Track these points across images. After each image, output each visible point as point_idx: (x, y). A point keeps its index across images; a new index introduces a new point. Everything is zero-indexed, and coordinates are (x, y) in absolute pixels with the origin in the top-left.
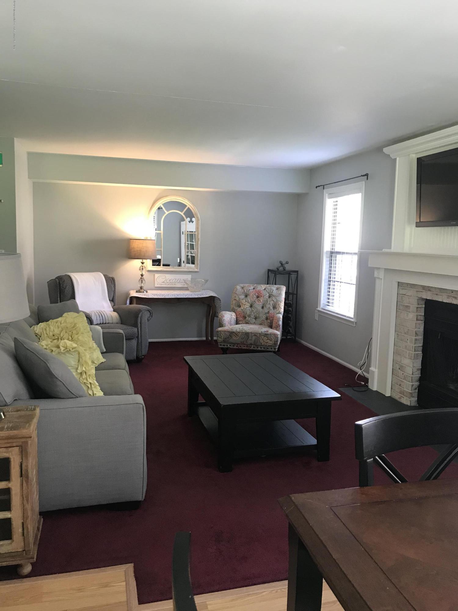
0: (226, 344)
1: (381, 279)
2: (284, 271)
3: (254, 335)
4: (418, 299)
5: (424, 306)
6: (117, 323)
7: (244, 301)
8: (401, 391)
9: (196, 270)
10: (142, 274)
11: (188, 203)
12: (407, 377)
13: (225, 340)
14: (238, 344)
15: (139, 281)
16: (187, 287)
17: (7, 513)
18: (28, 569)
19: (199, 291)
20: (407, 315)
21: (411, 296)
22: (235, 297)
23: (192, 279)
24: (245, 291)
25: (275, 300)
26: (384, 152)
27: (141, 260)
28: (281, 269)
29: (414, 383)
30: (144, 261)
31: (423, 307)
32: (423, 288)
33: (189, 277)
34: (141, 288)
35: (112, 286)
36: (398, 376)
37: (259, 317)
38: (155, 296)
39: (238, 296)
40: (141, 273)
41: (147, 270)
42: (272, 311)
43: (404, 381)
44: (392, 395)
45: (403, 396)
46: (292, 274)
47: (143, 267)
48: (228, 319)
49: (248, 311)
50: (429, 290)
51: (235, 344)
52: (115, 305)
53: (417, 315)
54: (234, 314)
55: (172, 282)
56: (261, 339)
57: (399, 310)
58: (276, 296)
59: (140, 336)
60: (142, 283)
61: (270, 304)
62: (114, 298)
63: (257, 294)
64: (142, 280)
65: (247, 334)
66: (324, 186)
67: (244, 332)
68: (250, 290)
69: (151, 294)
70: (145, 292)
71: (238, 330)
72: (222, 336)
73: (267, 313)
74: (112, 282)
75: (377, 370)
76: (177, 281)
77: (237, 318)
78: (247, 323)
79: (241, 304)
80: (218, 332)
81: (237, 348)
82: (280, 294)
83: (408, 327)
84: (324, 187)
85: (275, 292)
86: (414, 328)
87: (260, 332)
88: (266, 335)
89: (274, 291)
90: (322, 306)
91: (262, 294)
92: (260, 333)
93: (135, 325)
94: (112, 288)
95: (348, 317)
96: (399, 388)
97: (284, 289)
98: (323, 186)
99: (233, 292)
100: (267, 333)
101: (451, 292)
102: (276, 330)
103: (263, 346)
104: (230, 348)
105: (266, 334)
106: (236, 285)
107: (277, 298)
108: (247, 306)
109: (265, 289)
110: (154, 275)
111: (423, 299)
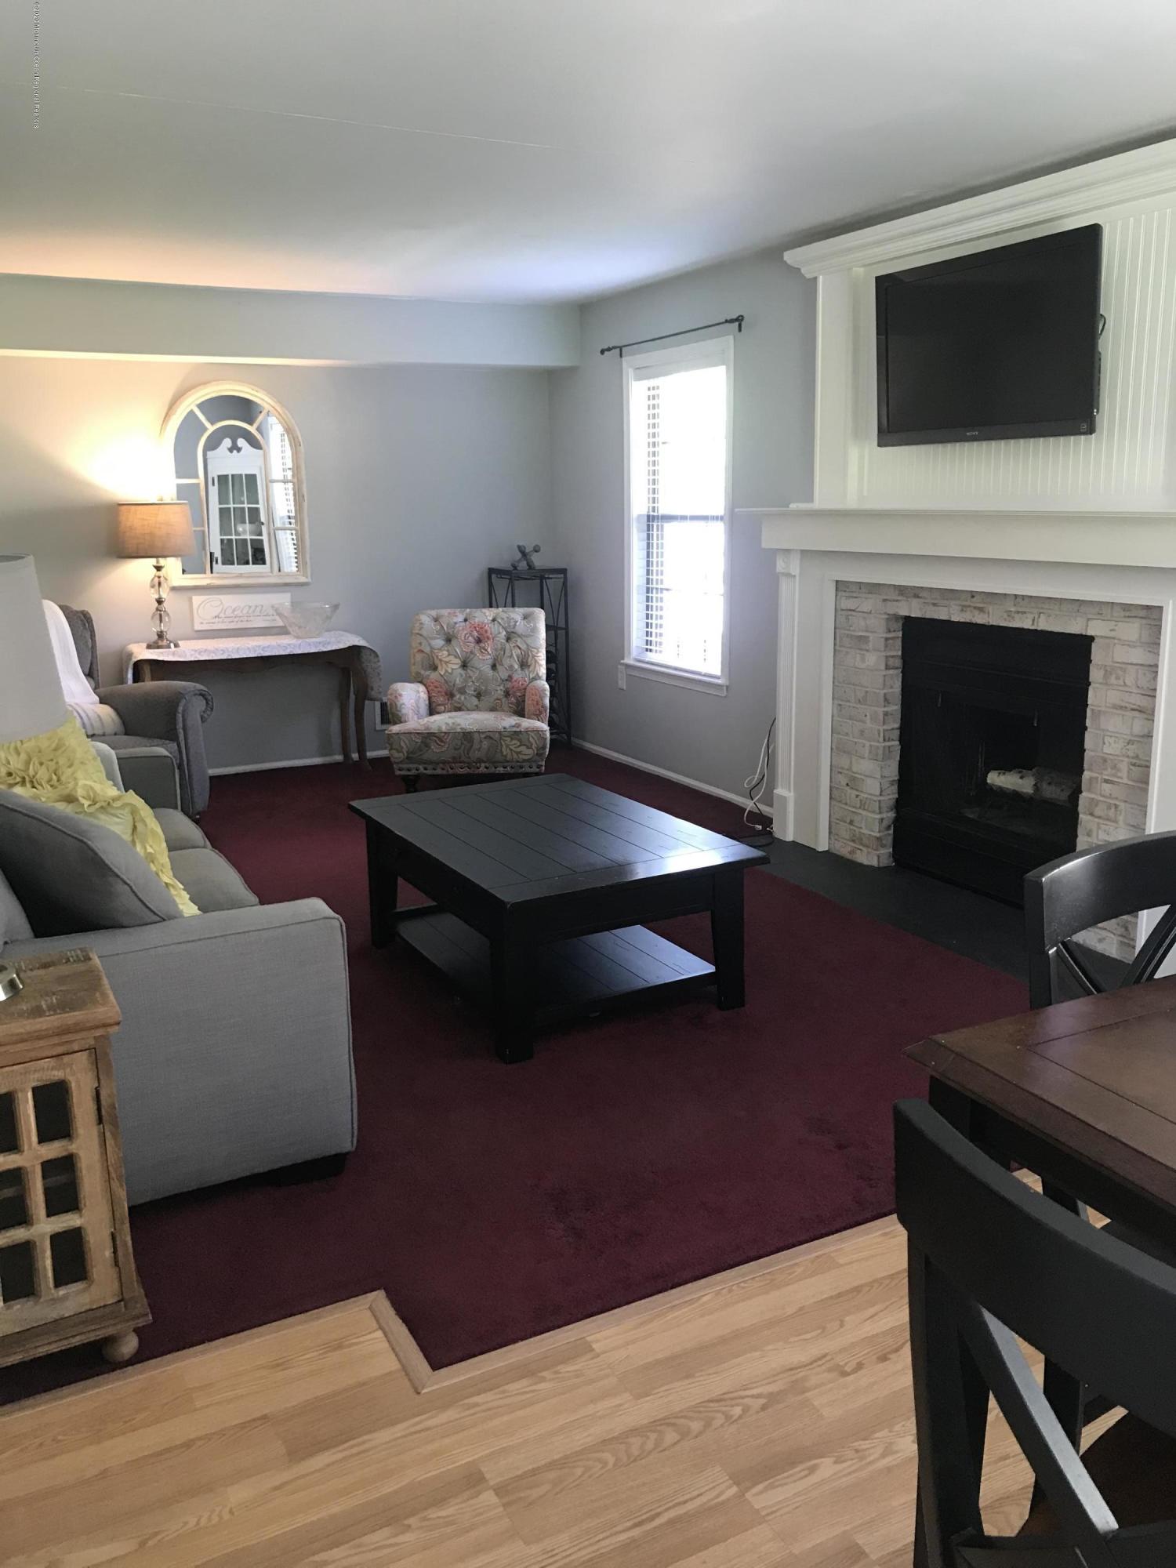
0: (415, 766)
1: (795, 576)
2: (531, 571)
3: (485, 738)
4: (887, 619)
5: (900, 634)
6: (115, 734)
7: (446, 653)
8: (854, 836)
9: (303, 579)
10: (160, 598)
11: (266, 399)
12: (868, 802)
13: (411, 755)
14: (444, 762)
15: (152, 618)
16: (285, 627)
17: (72, 1215)
18: (130, 1345)
19: (319, 635)
20: (863, 660)
21: (870, 613)
22: (420, 644)
23: (293, 604)
24: (445, 628)
25: (524, 647)
26: (785, 262)
27: (153, 561)
28: (523, 565)
29: (884, 815)
30: (162, 562)
31: (898, 638)
32: (900, 591)
33: (284, 599)
34: (160, 635)
35: (85, 637)
36: (844, 802)
37: (487, 693)
38: (202, 656)
39: (427, 641)
40: (157, 597)
41: (171, 586)
42: (518, 675)
43: (860, 811)
44: (832, 846)
45: (861, 847)
46: (549, 578)
47: (162, 579)
48: (412, 701)
49: (458, 679)
50: (917, 596)
51: (438, 764)
52: (99, 688)
53: (887, 657)
54: (422, 688)
55: (241, 615)
56: (504, 746)
57: (842, 649)
58: (524, 636)
59: (185, 763)
60: (161, 621)
61: (511, 656)
62: (94, 666)
63: (476, 634)
64: (161, 615)
65: (467, 736)
66: (621, 348)
67: (459, 730)
68: (456, 623)
69: (189, 651)
70: (172, 645)
71: (444, 729)
72: (402, 748)
73: (506, 680)
74: (85, 625)
75: (792, 794)
76: (254, 611)
77: (430, 698)
78: (459, 709)
79: (437, 662)
80: (392, 737)
81: (444, 772)
82: (534, 630)
83: (867, 687)
84: (621, 351)
85: (521, 626)
86: (881, 687)
87: (500, 728)
88: (516, 734)
89: (518, 624)
90: (634, 653)
91: (489, 632)
92: (500, 732)
93: (169, 734)
94: (86, 642)
95: (705, 675)
96: (850, 829)
97: (540, 616)
98: (618, 350)
99: (412, 633)
100: (518, 730)
101: (969, 597)
102: (539, 720)
103: (508, 762)
104: (424, 774)
105: (515, 732)
106: (417, 614)
107: (529, 641)
108: (455, 664)
109: (494, 620)
110: (190, 600)
111: (896, 617)
